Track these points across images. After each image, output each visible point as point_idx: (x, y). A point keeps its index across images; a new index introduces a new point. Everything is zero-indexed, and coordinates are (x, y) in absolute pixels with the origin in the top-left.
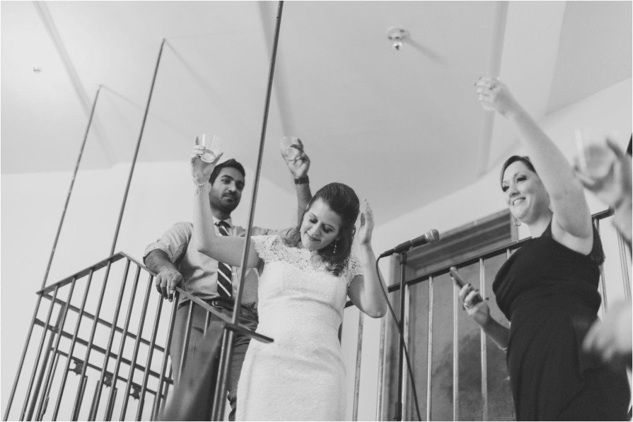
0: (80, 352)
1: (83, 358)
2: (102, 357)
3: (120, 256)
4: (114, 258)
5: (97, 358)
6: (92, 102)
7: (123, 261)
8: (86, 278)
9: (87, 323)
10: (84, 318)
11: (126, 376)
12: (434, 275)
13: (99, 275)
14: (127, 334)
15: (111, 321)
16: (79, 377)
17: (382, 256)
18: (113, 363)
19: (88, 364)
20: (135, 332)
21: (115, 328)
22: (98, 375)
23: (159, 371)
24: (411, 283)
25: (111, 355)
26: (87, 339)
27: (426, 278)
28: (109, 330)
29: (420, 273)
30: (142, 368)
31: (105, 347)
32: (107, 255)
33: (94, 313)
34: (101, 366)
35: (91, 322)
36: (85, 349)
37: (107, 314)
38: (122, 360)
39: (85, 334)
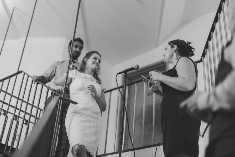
0: (5, 107)
1: (6, 110)
2: (14, 109)
3: (21, 72)
4: (19, 73)
5: (12, 110)
6: (11, 13)
7: (23, 74)
8: (8, 80)
9: (8, 97)
10: (7, 95)
11: (22, 117)
12: (137, 82)
13: (13, 79)
14: (23, 101)
15: (17, 96)
16: (5, 116)
17: (118, 74)
18: (17, 112)
19: (8, 112)
20: (26, 101)
21: (19, 99)
22: (12, 116)
23: (35, 115)
24: (129, 85)
25: (17, 109)
26: (8, 103)
27: (134, 83)
28: (16, 100)
29: (133, 81)
30: (28, 114)
31: (15, 106)
32: (16, 72)
33: (11, 93)
34: (13, 113)
35: (10, 96)
36: (7, 106)
37: (16, 94)
38: (21, 111)
39: (7, 101)
